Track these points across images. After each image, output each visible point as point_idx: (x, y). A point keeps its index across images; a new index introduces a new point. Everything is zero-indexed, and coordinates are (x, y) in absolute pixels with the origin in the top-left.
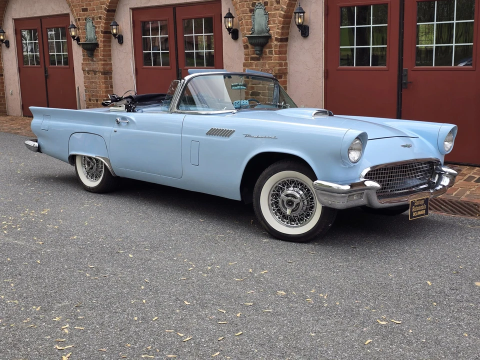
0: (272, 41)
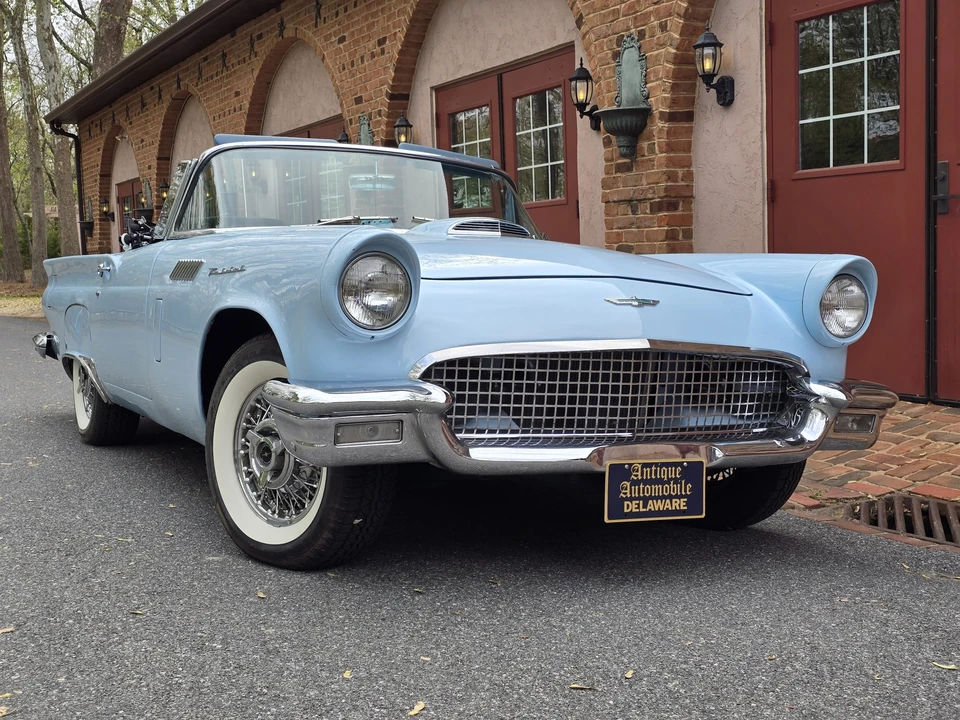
0: (652, 122)
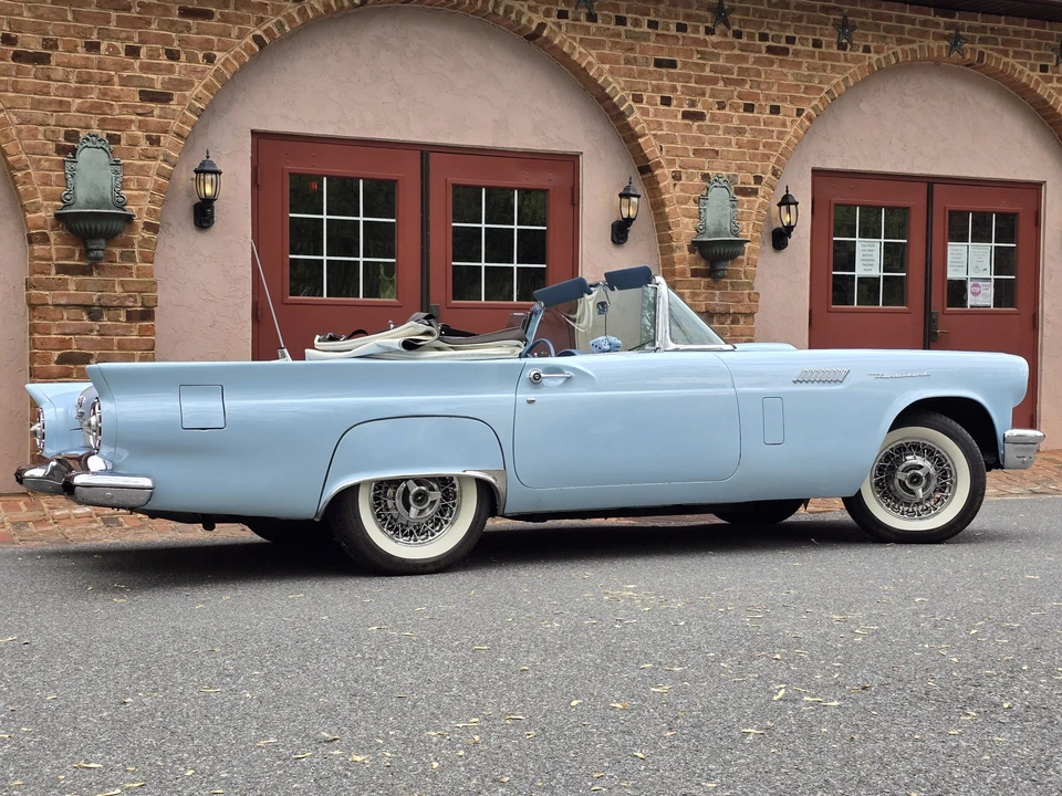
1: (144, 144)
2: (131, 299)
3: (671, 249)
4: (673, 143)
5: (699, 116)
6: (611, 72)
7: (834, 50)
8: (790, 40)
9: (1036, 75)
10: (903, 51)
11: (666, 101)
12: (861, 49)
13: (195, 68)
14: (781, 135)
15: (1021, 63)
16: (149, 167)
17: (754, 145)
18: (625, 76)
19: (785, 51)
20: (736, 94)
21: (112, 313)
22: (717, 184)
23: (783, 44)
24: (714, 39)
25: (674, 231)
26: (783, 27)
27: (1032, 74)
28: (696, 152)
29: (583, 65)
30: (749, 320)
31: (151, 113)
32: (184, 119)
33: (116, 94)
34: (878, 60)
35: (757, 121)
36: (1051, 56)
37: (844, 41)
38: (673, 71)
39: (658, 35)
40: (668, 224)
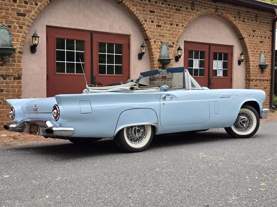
1: (18, 28)
2: (15, 73)
3: (153, 61)
4: (154, 33)
5: (160, 26)
6: (139, 13)
7: (190, 10)
8: (181, 7)
9: (233, 19)
10: (206, 11)
11: (152, 22)
12: (196, 10)
13: (32, 7)
14: (179, 31)
15: (230, 16)
16: (20, 35)
17: (172, 34)
18: (143, 14)
19: (179, 10)
20: (168, 20)
21: (9, 77)
22: (164, 44)
23: (179, 8)
24: (163, 6)
25: (154, 56)
26: (179, 4)
27: (233, 18)
28: (159, 35)
29: (133, 11)
30: (171, 80)
31: (20, 19)
32: (29, 21)
33: (10, 13)
34: (200, 13)
35: (173, 28)
36: (236, 14)
37: (193, 8)
38: (154, 14)
39: (150, 4)
40: (153, 54)
